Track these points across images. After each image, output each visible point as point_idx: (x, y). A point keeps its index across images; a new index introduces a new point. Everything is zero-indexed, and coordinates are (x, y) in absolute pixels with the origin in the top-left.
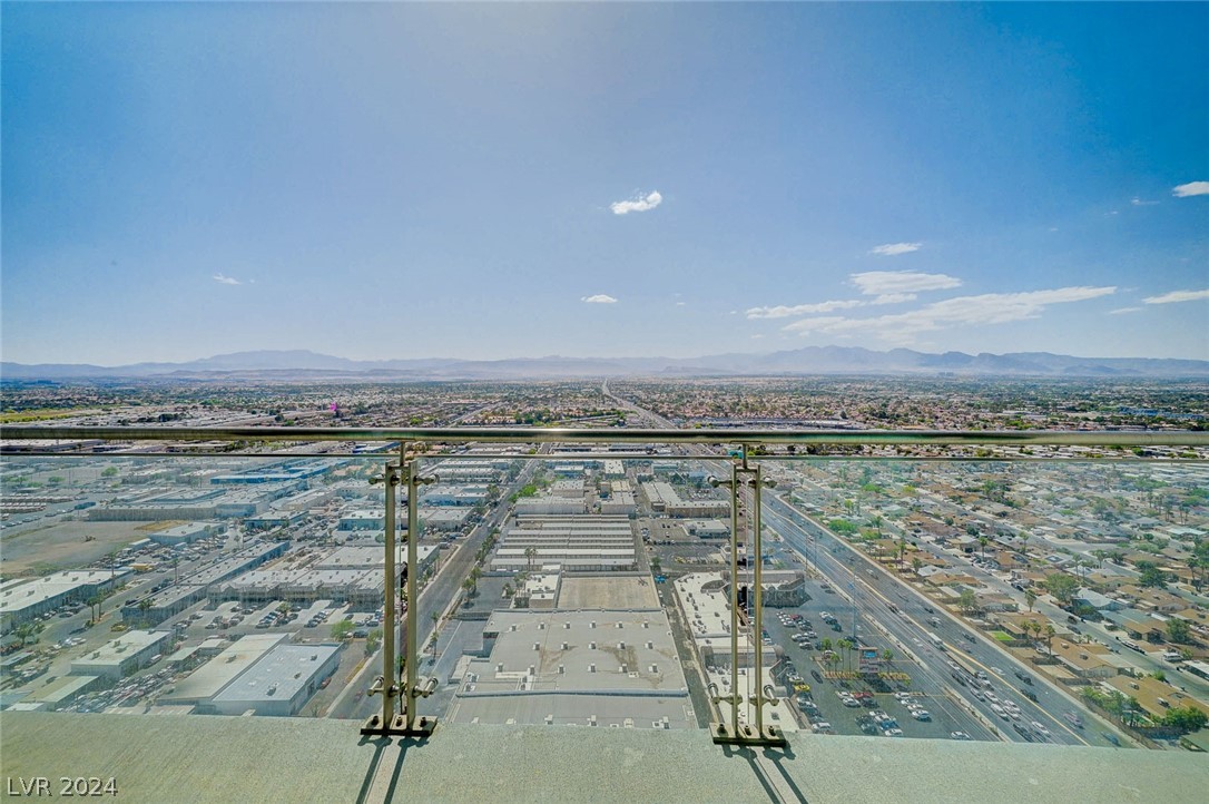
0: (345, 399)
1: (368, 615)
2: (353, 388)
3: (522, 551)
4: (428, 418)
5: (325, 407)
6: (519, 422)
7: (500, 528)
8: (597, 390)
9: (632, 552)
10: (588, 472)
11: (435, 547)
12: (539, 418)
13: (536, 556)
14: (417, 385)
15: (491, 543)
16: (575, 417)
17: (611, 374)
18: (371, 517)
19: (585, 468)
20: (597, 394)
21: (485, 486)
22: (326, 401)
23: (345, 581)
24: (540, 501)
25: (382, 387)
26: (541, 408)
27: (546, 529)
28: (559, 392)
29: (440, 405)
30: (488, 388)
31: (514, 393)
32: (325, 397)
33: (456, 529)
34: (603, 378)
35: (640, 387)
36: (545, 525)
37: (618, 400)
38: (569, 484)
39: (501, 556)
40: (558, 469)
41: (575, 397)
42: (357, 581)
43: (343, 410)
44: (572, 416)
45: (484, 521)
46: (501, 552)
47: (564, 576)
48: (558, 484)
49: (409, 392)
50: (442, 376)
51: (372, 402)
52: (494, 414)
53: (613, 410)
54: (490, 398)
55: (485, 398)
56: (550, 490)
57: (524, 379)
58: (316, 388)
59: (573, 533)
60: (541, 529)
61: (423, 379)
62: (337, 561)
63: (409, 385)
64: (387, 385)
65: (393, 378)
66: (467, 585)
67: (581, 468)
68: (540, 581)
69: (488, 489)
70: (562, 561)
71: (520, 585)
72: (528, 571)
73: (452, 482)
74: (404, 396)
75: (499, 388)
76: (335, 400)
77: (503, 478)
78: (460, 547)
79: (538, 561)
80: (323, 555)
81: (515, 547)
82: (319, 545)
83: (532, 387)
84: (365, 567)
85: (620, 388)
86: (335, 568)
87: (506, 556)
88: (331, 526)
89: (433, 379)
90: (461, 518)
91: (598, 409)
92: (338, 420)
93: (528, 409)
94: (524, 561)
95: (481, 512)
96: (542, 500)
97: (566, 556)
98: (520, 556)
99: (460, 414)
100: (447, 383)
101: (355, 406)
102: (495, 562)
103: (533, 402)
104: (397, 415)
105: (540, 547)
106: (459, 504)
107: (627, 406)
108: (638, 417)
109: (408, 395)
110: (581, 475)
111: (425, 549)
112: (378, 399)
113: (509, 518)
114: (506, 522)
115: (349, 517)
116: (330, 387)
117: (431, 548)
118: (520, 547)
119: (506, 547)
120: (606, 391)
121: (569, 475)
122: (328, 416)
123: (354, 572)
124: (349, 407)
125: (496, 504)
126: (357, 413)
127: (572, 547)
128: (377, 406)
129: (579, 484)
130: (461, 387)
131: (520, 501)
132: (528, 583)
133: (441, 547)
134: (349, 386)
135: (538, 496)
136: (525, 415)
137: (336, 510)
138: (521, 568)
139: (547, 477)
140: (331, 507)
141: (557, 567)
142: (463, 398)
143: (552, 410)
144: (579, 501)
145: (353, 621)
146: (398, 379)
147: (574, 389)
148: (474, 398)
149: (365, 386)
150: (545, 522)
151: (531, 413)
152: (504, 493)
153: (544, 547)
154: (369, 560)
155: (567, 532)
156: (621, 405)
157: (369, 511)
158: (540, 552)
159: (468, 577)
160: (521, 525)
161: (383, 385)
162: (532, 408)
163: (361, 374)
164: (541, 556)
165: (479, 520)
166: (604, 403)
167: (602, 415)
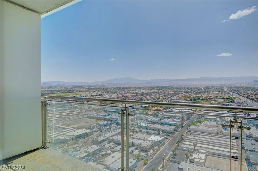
0: (139, 91)
1: (144, 154)
2: (141, 88)
3: (192, 144)
4: (161, 97)
5: (134, 93)
6: (191, 100)
7: (184, 135)
8: (222, 89)
10: (218, 119)
11: (163, 137)
12: (199, 99)
13: (197, 146)
14: (158, 87)
15: (181, 140)
16: (213, 99)
17: (228, 83)
18: (145, 126)
19: (217, 118)
20: (222, 90)
21: (179, 120)
22: (134, 91)
23: (138, 143)
24: (199, 128)
25: (149, 88)
26: (199, 95)
27: (201, 137)
28: (206, 90)
29: (165, 93)
30: (181, 88)
31: (189, 90)
32: (134, 90)
33: (170, 133)
34: (225, 85)
35: (241, 88)
36: (200, 136)
37: (231, 93)
38: (210, 123)
39: (185, 144)
40: (205, 117)
41: (213, 92)
42: (142, 143)
43: (138, 94)
44: (211, 99)
45: (179, 131)
46: (184, 142)
47: (207, 155)
48: (206, 122)
49: (156, 89)
50: (166, 84)
51: (146, 92)
52: (182, 97)
53: (229, 97)
54: (181, 91)
55: (180, 91)
56: (202, 124)
57: (194, 85)
58: (132, 88)
59: (211, 140)
60: (199, 137)
61: (160, 85)
62: (137, 137)
63: (156, 87)
64: (150, 87)
65: (151, 85)
66: (173, 151)
67: (215, 118)
68: (198, 155)
69: (180, 121)
70: (207, 150)
71: (191, 155)
72: (194, 151)
73: (169, 118)
74: (155, 90)
75: (184, 88)
76: (136, 91)
77: (185, 118)
78: (171, 139)
79: (198, 148)
80: (133, 134)
81: (190, 142)
82: (132, 132)
83: (196, 88)
84: (144, 140)
85: (232, 89)
86: (136, 138)
87: (186, 144)
88: (135, 127)
89: (163, 85)
90: (172, 129)
91: (222, 96)
92: (137, 97)
93: (195, 95)
94: (193, 147)
95: (178, 128)
96: (199, 127)
97: (209, 148)
98: (191, 145)
99: (171, 96)
100: (168, 86)
101: (141, 93)
102: (183, 145)
103: (196, 93)
104: (153, 96)
105: (198, 143)
106: (171, 125)
107: (235, 95)
108: (240, 100)
109: (156, 90)
110: (215, 120)
111: (161, 138)
112: (148, 91)
113: (188, 131)
114: (187, 133)
115: (140, 125)
116: (135, 88)
117: (162, 138)
118: (191, 142)
119: (186, 141)
120: (226, 90)
121: (211, 120)
122: (134, 96)
123: (141, 141)
124: (140, 93)
125: (183, 127)
126: (142, 95)
127: (211, 146)
128: (147, 93)
129: (214, 123)
130: (172, 88)
131: (191, 127)
132: (194, 155)
133: (165, 138)
134: (140, 87)
135: (198, 126)
136: (193, 97)
137: (136, 122)
138: (192, 149)
139: (201, 120)
140: (135, 121)
141: (205, 151)
142: (172, 91)
143: (204, 96)
144: (214, 130)
145: (141, 154)
146: (153, 85)
147: (213, 89)
148: (176, 91)
149: (144, 87)
150: (200, 135)
151: (196, 97)
152: (186, 123)
153: (200, 144)
154: (145, 138)
155: (209, 140)
156: (232, 95)
157: (145, 124)
158: (198, 145)
159: (174, 149)
160: (192, 135)
161: (149, 87)
162: (196, 95)
163: (143, 84)
164: (199, 147)
165: (177, 131)
166: (225, 94)
167: (224, 98)
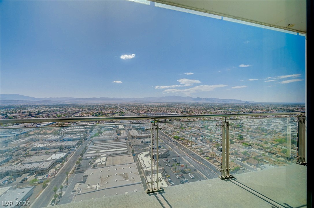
0: (33, 110)
1: (43, 176)
2: (36, 106)
3: (95, 152)
4: (63, 115)
5: (25, 112)
6: (93, 116)
7: (88, 146)
8: (116, 106)
9: (126, 149)
10: (114, 128)
11: (66, 153)
12: (99, 114)
13: (99, 153)
14: (59, 105)
15: (85, 150)
16: (110, 114)
17: (120, 102)
18: (43, 146)
19: (113, 127)
20: (116, 107)
21: (83, 134)
22: (26, 111)
23: (34, 167)
24: (100, 137)
25: (46, 106)
26: (100, 112)
27: (102, 145)
28: (105, 107)
29: (67, 111)
30: (83, 106)
31: (91, 108)
32: (25, 109)
33: (74, 147)
34: (118, 103)
35: (128, 105)
36: (101, 144)
37: (122, 109)
38: (108, 132)
39: (88, 154)
40: (105, 128)
41: (110, 108)
42: (39, 166)
43: (32, 113)
44: (109, 114)
45: (83, 144)
46: (88, 152)
47: (107, 157)
48: (105, 132)
49: (56, 107)
50: (68, 103)
51: (43, 110)
52: (85, 113)
53: (121, 112)
54: (84, 109)
55: (82, 109)
56: (103, 134)
57: (95, 103)
58: (21, 106)
59: (110, 145)
60: (100, 145)
61: (61, 103)
62: (31, 161)
63: (56, 105)
64: (49, 105)
65: (50, 103)
66: (78, 163)
67: (112, 128)
68: (100, 159)
69: (84, 135)
70: (107, 153)
71: (94, 161)
72: (97, 157)
73: (72, 134)
74: (55, 109)
75: (87, 106)
76: (29, 110)
77: (88, 131)
78: (75, 152)
79: (100, 154)
80: (26, 160)
81: (93, 151)
82: (24, 157)
83: (97, 106)
84: (41, 162)
85: (122, 106)
86: (30, 163)
87: (90, 153)
88: (28, 150)
89: (65, 103)
90: (75, 144)
91: (117, 111)
92: (30, 116)
93: (96, 112)
94: (96, 154)
95: (81, 142)
97: (108, 152)
98: (94, 153)
99: (74, 114)
100: (69, 105)
101: (37, 112)
102: (86, 155)
103: (97, 110)
104: (52, 114)
105: (100, 150)
106: (74, 140)
107: (124, 110)
108: (128, 114)
109: (56, 108)
110: (112, 129)
111: (63, 154)
112: (45, 110)
113: (90, 143)
114: (90, 144)
115: (35, 147)
116: (27, 106)
117: (65, 154)
118: (94, 151)
119: (90, 151)
120: (118, 107)
121: (109, 130)
122: (26, 115)
123: (38, 164)
124: (35, 112)
125: (86, 139)
126: (38, 114)
127: (110, 149)
128: (45, 112)
129: (112, 132)
130: (74, 106)
131: (94, 138)
132: (97, 160)
133: (68, 153)
134: (34, 106)
135: (99, 136)
136: (95, 113)
137: (30, 145)
138: (95, 156)
139: (102, 130)
140: (28, 144)
141: (106, 155)
142: (75, 109)
143: (103, 112)
144: (112, 137)
145: (38, 178)
146: (52, 103)
147: (110, 106)
148: (79, 109)
149: (41, 106)
150: (101, 143)
151: (97, 113)
152: (89, 137)
153: (101, 150)
154: (43, 159)
155: (108, 145)
156: (123, 110)
157: (43, 144)
158: (100, 151)
159: (78, 161)
160: (94, 144)
161: (47, 105)
162: (97, 112)
163: (39, 102)
164: (101, 152)
165: (81, 144)
166: (118, 110)
167: (118, 113)
